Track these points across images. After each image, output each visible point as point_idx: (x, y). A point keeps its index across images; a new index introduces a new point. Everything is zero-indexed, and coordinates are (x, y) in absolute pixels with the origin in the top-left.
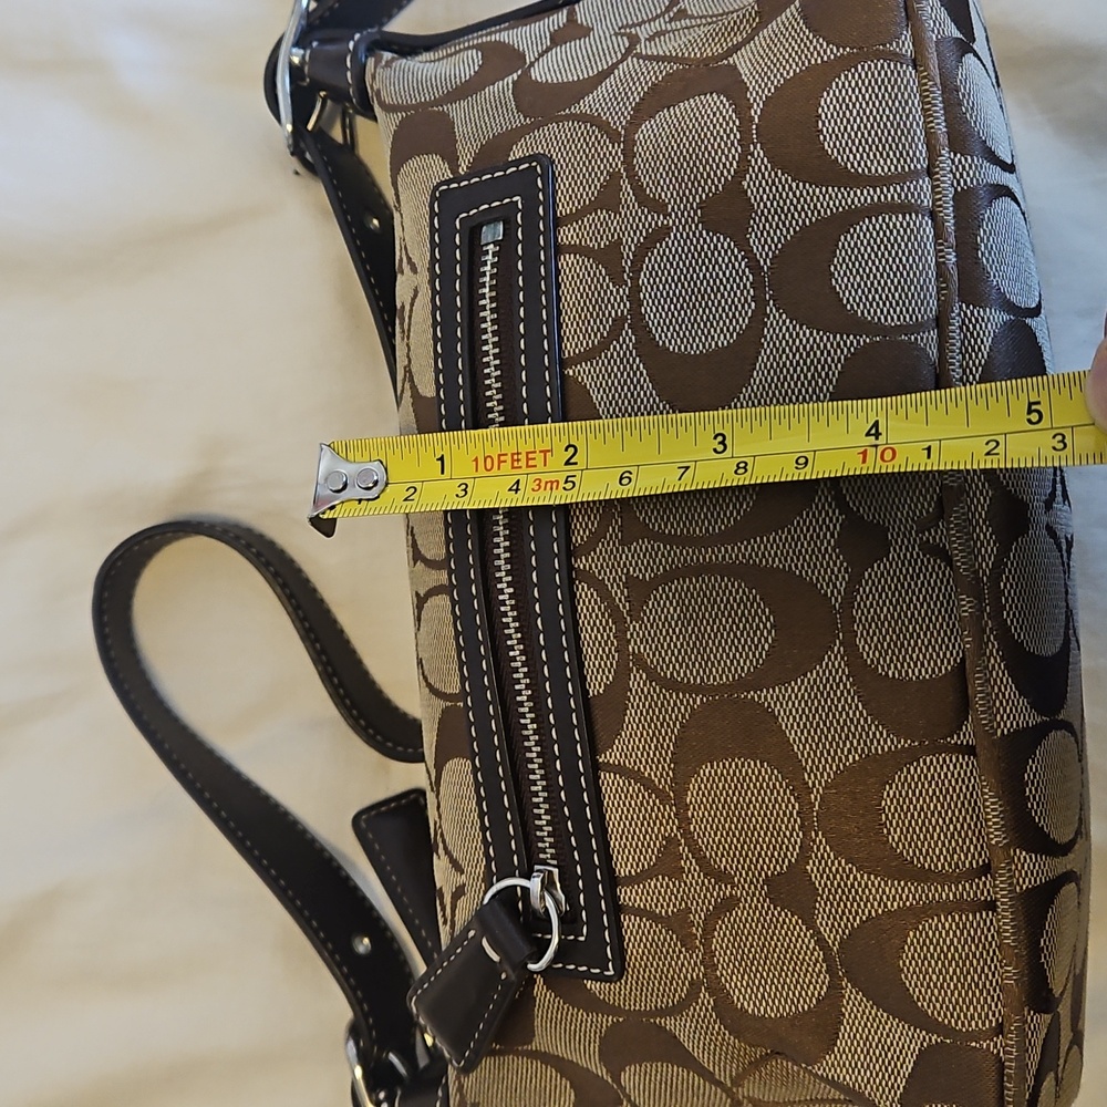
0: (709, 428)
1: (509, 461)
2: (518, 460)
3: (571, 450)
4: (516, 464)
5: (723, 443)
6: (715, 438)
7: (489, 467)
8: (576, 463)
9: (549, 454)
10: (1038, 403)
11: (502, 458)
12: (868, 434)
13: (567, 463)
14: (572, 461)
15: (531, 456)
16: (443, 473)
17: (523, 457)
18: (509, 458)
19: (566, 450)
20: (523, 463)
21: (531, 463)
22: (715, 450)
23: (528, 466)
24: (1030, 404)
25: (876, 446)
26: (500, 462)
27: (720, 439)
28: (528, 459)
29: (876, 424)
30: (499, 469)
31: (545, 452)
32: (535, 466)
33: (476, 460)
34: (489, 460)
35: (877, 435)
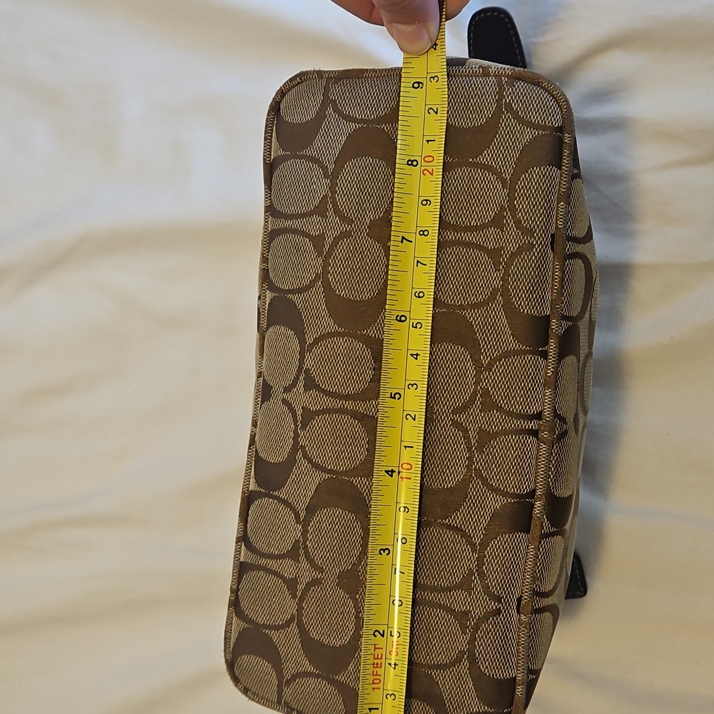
0: (375, 557)
1: (377, 669)
2: (377, 664)
3: (376, 633)
4: (379, 666)
5: (384, 550)
6: (381, 554)
7: (378, 681)
8: (384, 631)
9: (376, 646)
10: (391, 393)
11: (375, 673)
12: (391, 476)
13: (383, 636)
14: (382, 633)
15: (376, 657)
16: (378, 709)
17: (376, 661)
18: (375, 670)
19: (376, 636)
20: (379, 661)
21: (380, 657)
22: (388, 554)
24: (391, 397)
25: (399, 472)
26: (377, 675)
27: (382, 552)
28: (378, 658)
29: (387, 472)
30: (380, 675)
31: (375, 648)
32: (382, 655)
33: (374, 689)
34: (375, 681)
35: (393, 471)
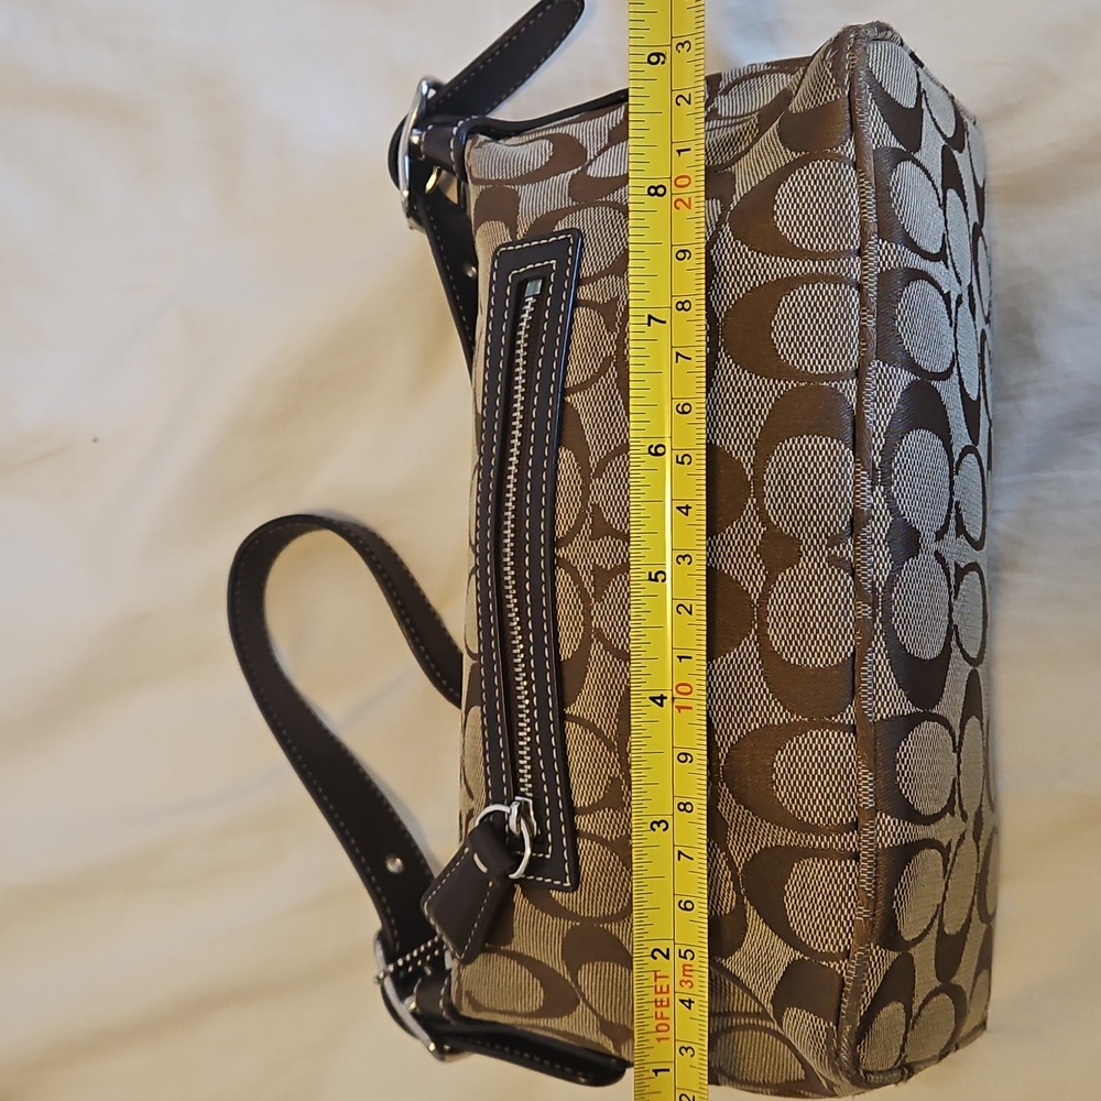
0: (645, 835)
1: (662, 1009)
2: (662, 1001)
3: (656, 954)
4: (664, 1004)
5: (658, 824)
6: (654, 830)
7: (666, 1028)
8: (668, 950)
9: (658, 974)
10: (650, 573)
11: (659, 1016)
12: (661, 705)
13: (667, 957)
14: (665, 953)
15: (659, 990)
16: (668, 1070)
17: (659, 997)
18: (659, 1010)
19: (655, 958)
20: (664, 997)
21: (665, 990)
22: (665, 830)
23: (668, 992)
24: (650, 579)
25: (673, 699)
26: (662, 1018)
27: (655, 826)
28: (661, 992)
29: (653, 699)
30: (668, 1019)
31: (656, 977)
32: (668, 987)
33: (659, 1040)
34: (660, 1028)
35: (662, 698)
